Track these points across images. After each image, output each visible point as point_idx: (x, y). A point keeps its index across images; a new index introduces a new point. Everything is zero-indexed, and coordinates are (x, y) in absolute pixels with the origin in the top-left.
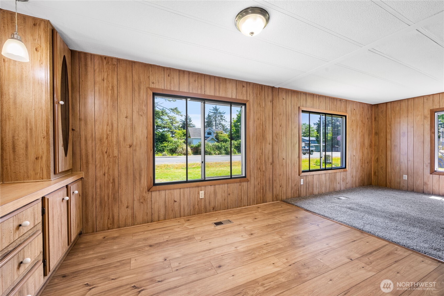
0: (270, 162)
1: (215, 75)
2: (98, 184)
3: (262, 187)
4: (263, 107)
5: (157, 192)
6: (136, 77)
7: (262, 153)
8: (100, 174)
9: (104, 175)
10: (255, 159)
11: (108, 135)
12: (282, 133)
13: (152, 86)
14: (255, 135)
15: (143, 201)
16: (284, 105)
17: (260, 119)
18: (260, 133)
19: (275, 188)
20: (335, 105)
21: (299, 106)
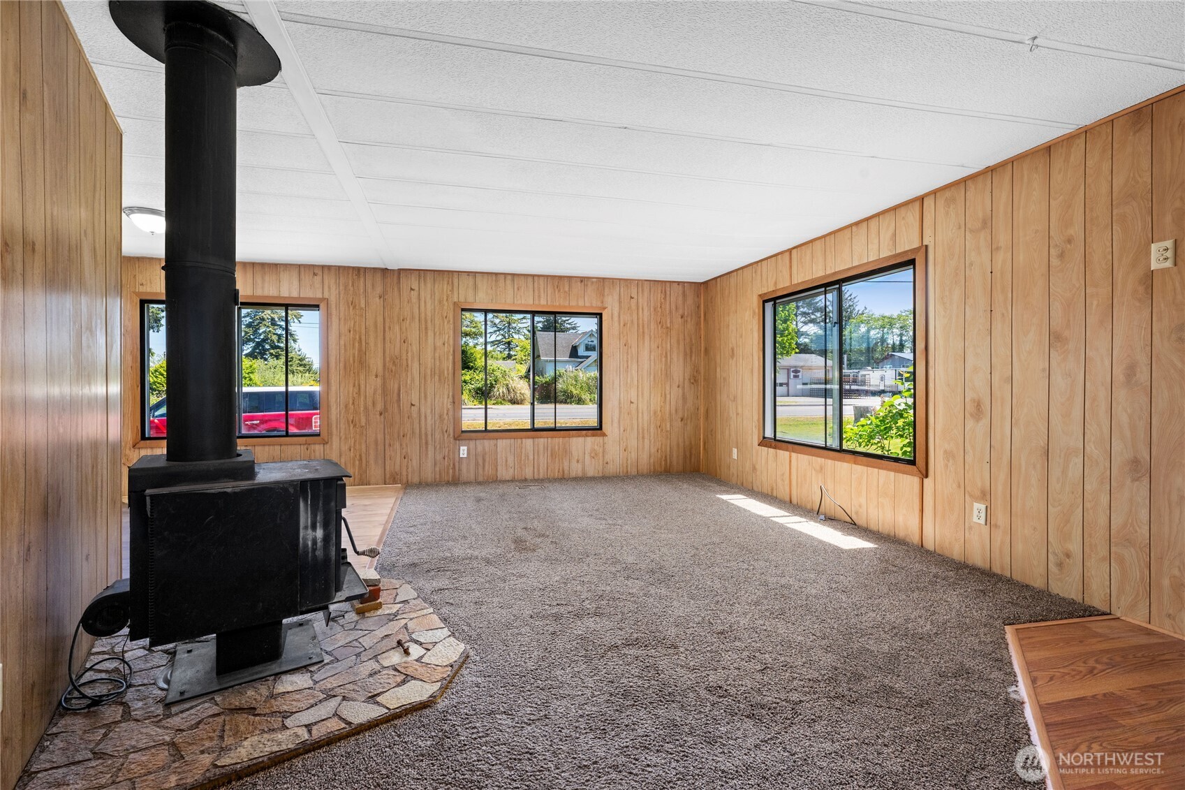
0: (379, 409)
3: (358, 456)
4: (362, 308)
7: (359, 393)
10: (341, 405)
12: (409, 354)
13: (142, 289)
14: (342, 359)
15: (126, 461)
16: (414, 300)
18: (354, 357)
19: (390, 459)
20: (565, 292)
21: (456, 300)
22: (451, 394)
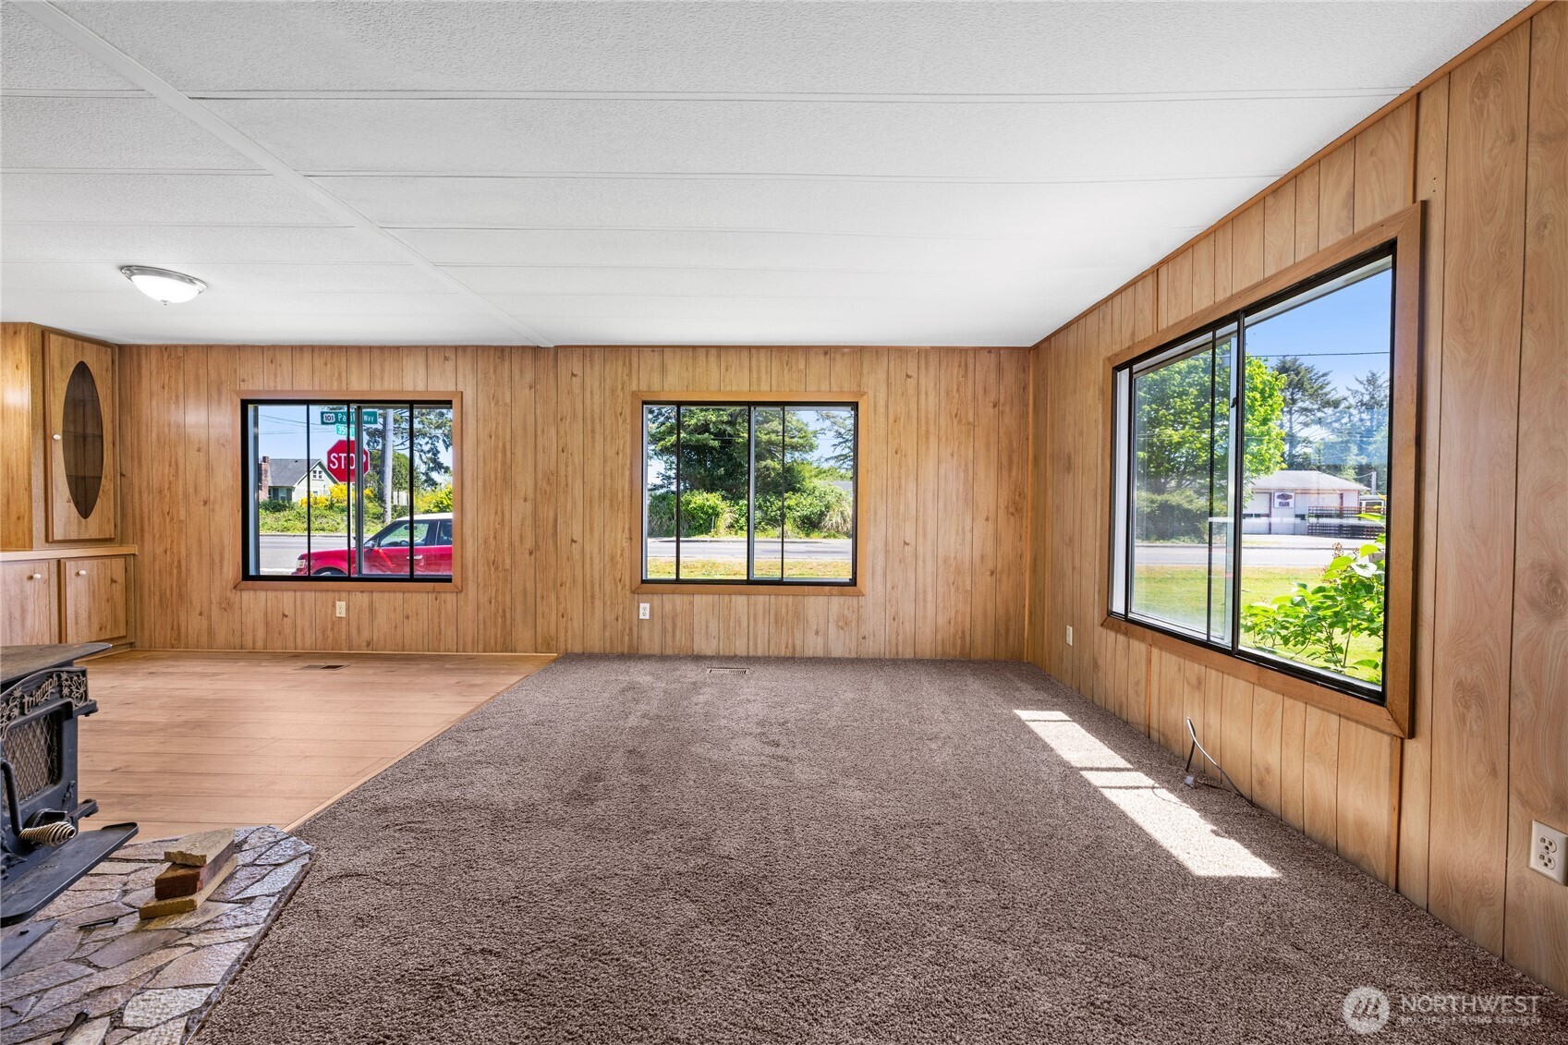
0: (528, 547)
1: (370, 344)
2: (157, 568)
3: (500, 611)
4: (506, 405)
5: (252, 593)
6: (213, 375)
7: (502, 523)
8: (159, 551)
9: (166, 552)
10: (480, 539)
11: (170, 483)
12: (570, 469)
13: (244, 387)
14: (481, 476)
15: (226, 606)
16: (577, 390)
17: (497, 436)
18: (496, 473)
19: (543, 617)
20: (799, 371)
21: (634, 388)
22: (627, 526)
